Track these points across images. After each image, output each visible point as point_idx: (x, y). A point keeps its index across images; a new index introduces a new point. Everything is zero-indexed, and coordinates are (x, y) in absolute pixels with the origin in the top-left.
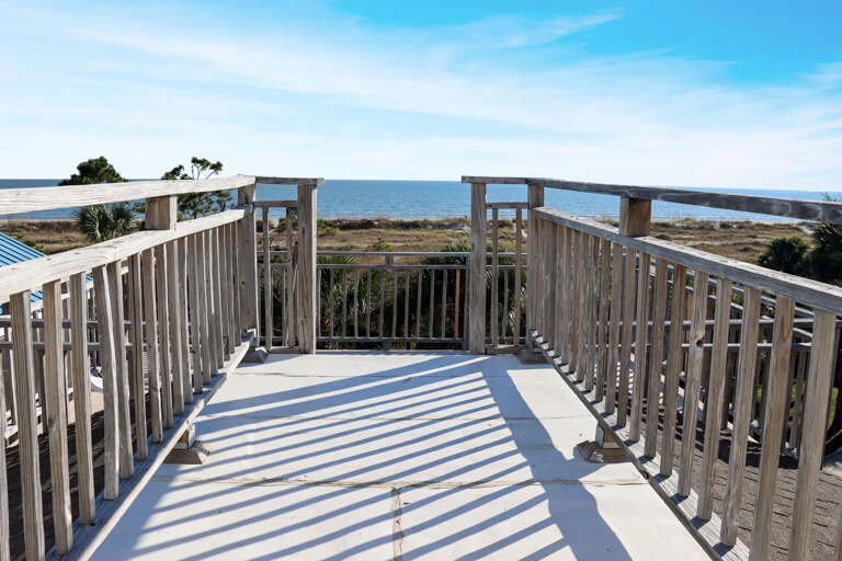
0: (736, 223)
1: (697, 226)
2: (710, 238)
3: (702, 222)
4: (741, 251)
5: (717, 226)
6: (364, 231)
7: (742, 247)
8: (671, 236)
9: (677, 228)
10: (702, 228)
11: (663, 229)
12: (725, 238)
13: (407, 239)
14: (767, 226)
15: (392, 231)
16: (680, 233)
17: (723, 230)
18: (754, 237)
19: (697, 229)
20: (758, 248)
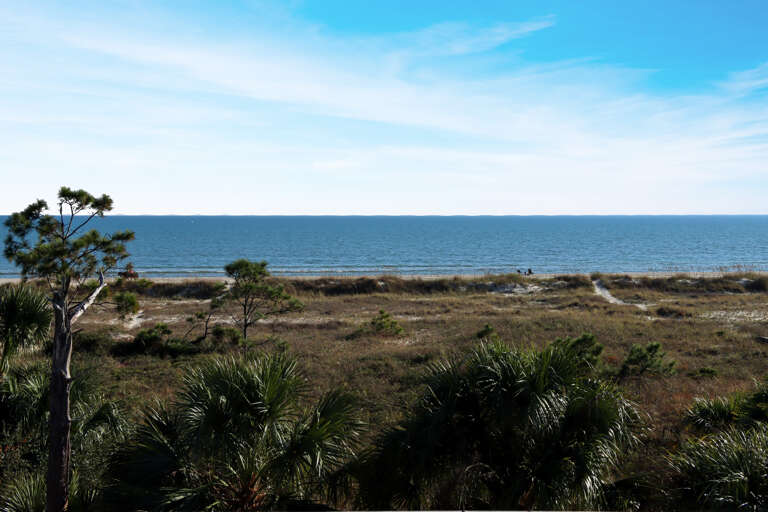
6: (362, 296)
13: (426, 309)
15: (405, 297)
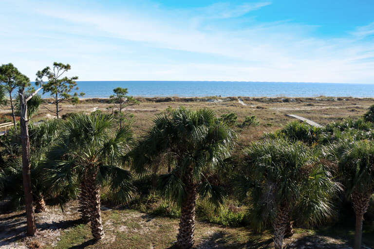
0: (345, 98)
1: (326, 99)
2: (333, 105)
3: (329, 97)
4: (350, 111)
5: (336, 99)
6: (167, 103)
7: (351, 109)
8: (315, 104)
9: (316, 100)
10: (328, 100)
11: (310, 101)
12: (341, 105)
14: (360, 99)
16: (318, 103)
17: (339, 101)
18: (355, 104)
19: (326, 101)
20: (359, 110)
